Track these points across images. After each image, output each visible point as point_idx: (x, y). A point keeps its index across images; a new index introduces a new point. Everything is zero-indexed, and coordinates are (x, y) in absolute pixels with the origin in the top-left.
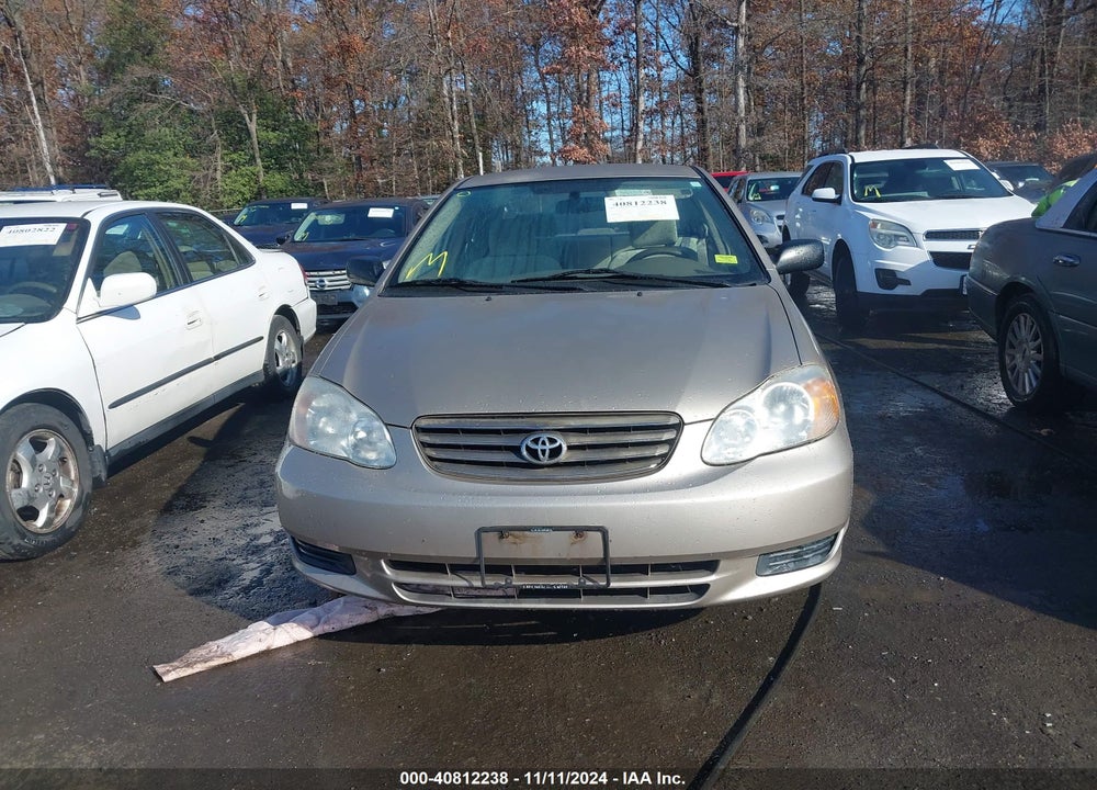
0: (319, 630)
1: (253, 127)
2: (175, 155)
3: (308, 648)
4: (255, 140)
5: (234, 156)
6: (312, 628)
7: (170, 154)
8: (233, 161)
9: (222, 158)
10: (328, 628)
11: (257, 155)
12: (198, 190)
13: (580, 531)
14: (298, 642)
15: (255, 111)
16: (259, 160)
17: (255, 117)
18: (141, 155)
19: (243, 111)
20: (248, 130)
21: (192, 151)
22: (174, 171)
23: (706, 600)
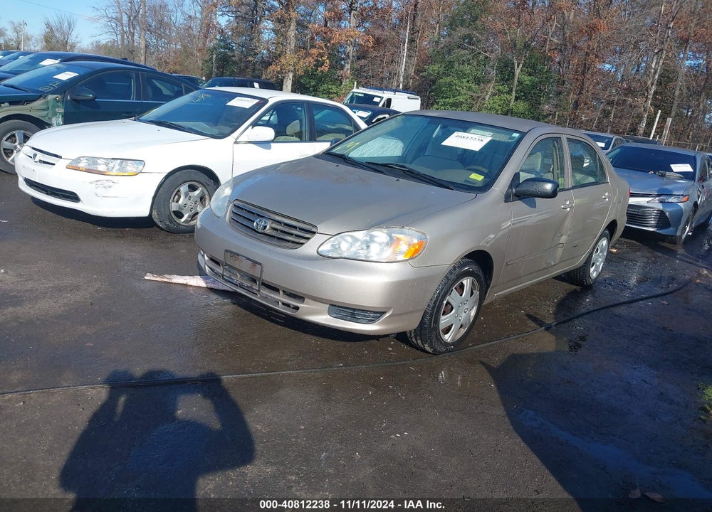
0: (209, 285)
1: (517, 71)
2: (468, 81)
3: (203, 290)
4: (516, 79)
5: (501, 87)
6: (207, 283)
7: (465, 80)
8: (499, 90)
9: (494, 88)
10: (213, 286)
11: (514, 89)
12: (473, 105)
13: (255, 263)
14: (200, 287)
15: (523, 62)
16: (514, 93)
17: (521, 65)
18: (448, 79)
19: (515, 61)
20: (514, 73)
21: (478, 81)
22: (463, 92)
23: (298, 314)
